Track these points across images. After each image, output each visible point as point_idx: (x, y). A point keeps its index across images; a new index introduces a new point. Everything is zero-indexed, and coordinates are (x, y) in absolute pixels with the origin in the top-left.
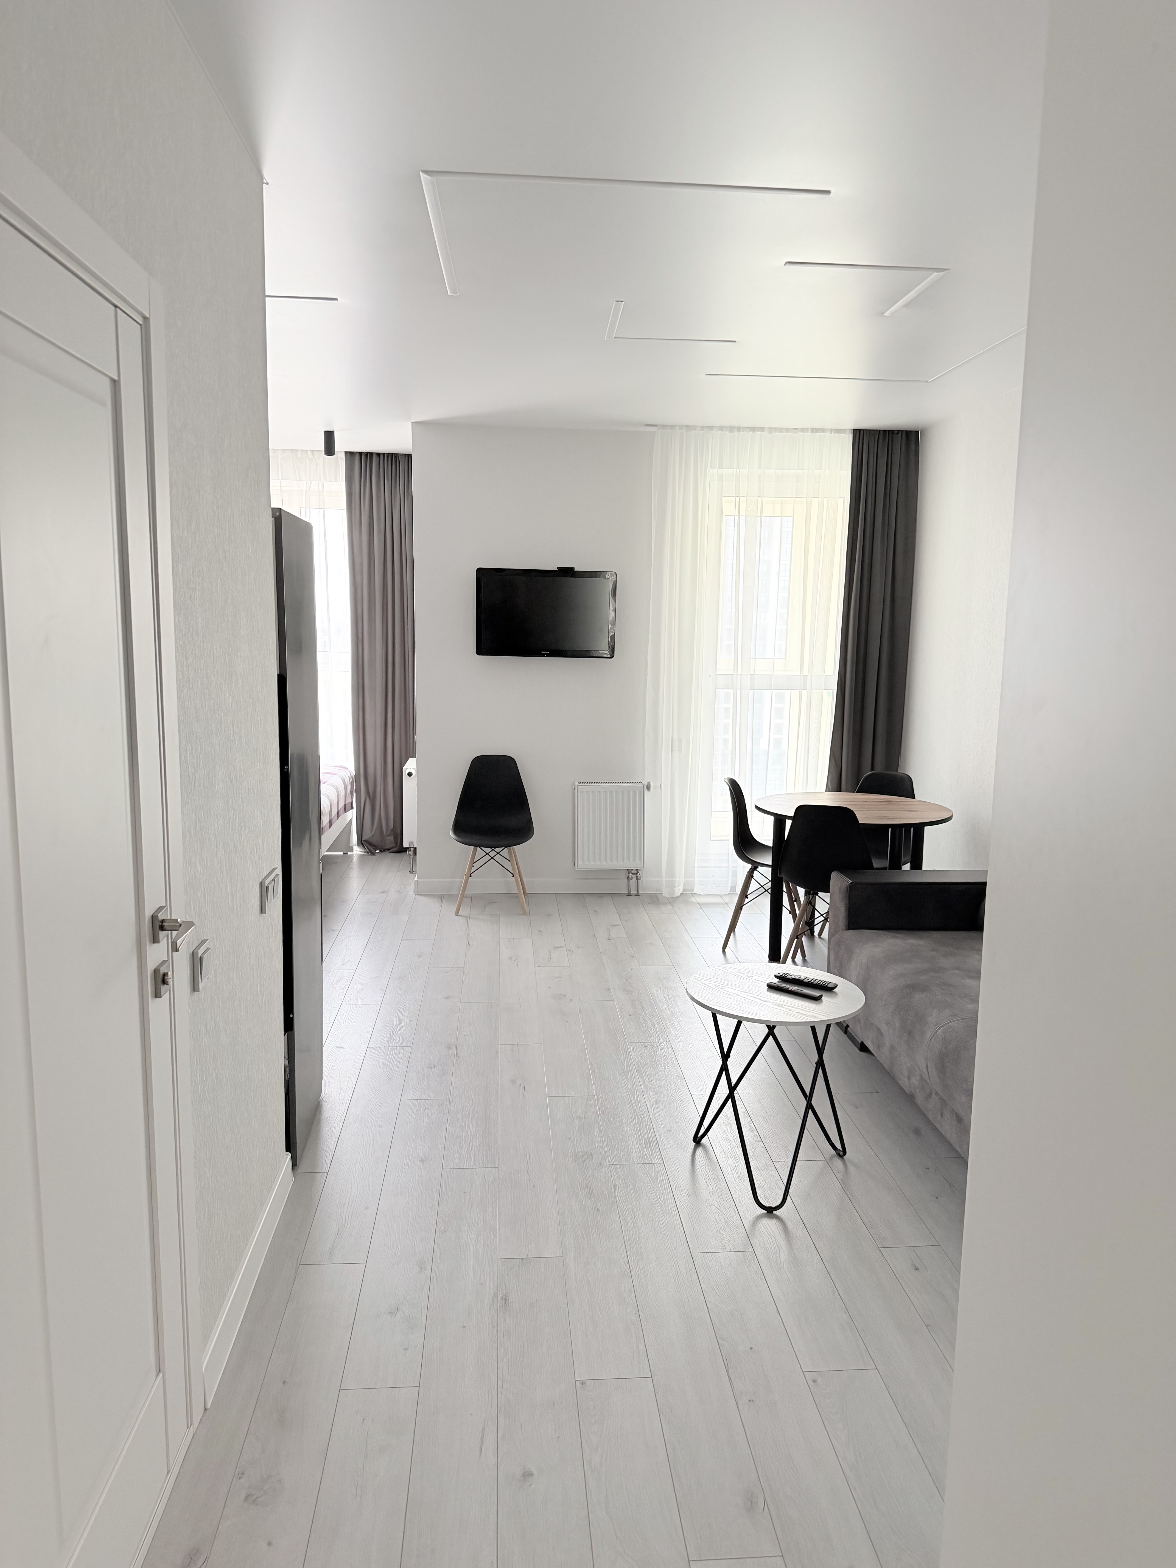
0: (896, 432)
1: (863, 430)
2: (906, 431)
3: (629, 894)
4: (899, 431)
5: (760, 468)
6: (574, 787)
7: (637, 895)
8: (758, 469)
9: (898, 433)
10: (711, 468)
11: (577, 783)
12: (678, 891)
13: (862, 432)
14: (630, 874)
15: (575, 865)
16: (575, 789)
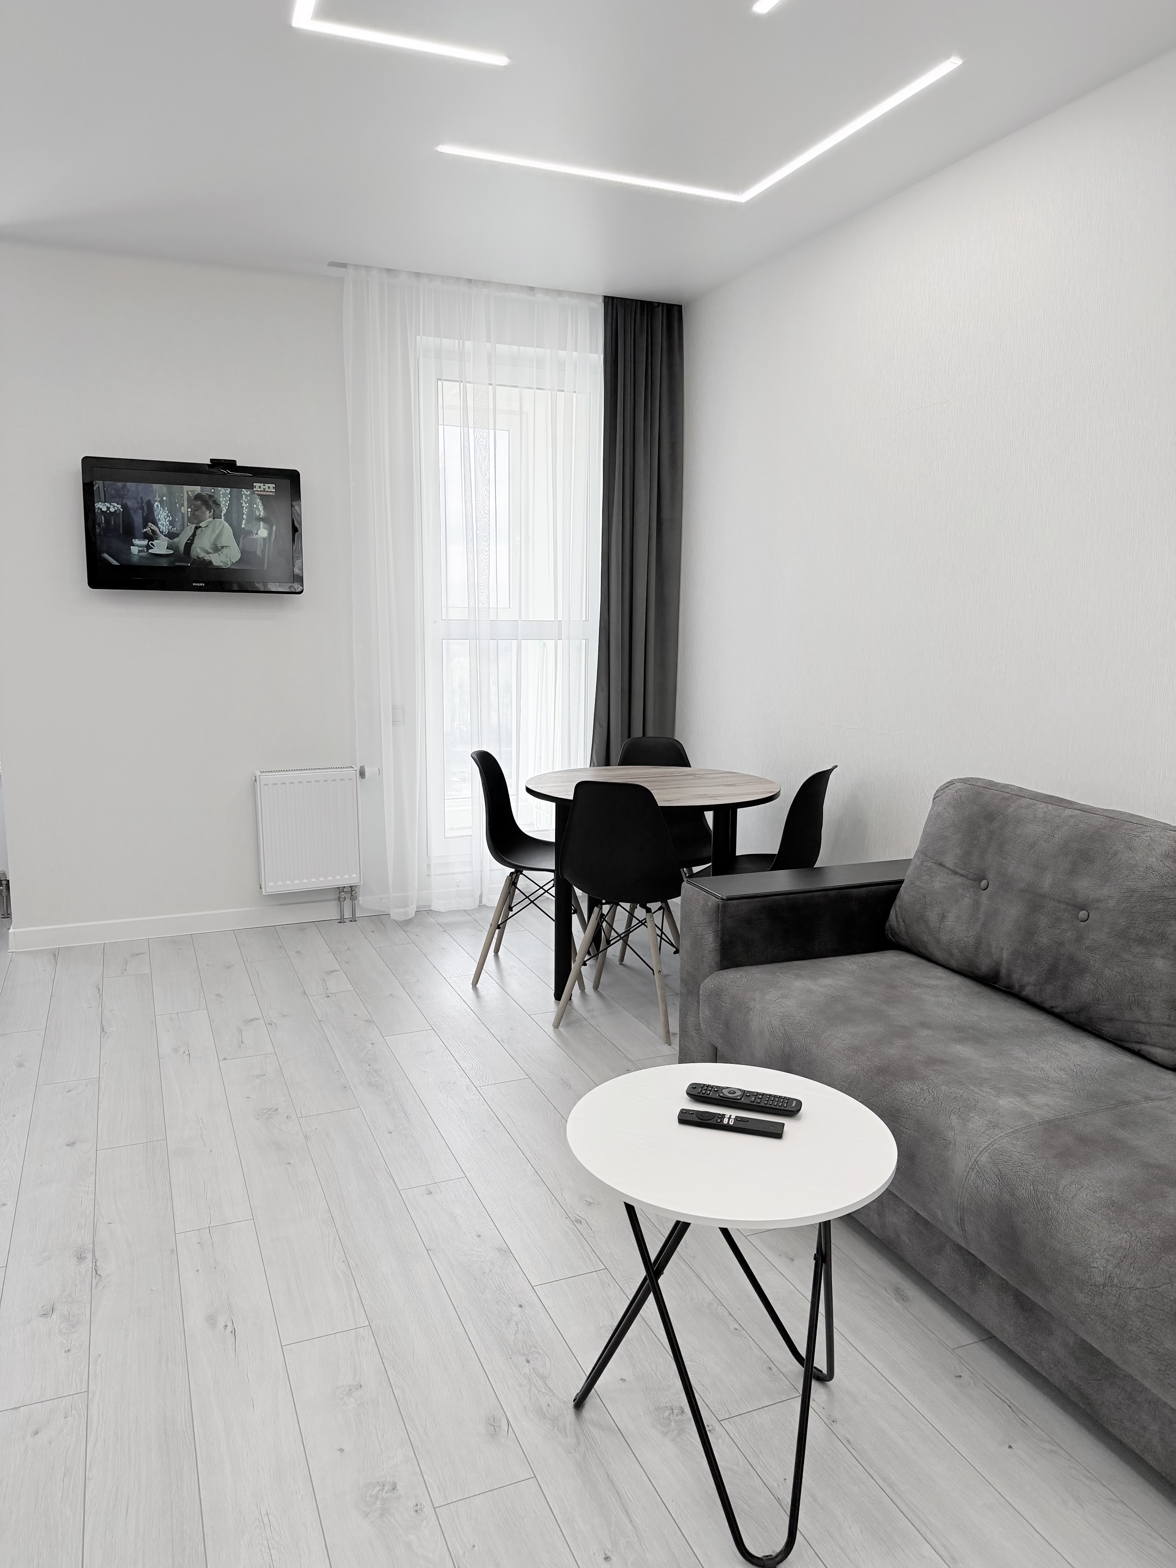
0: (656, 305)
1: (617, 298)
2: (668, 305)
3: (342, 921)
4: (659, 304)
5: (489, 341)
6: (254, 778)
7: (353, 919)
8: (487, 342)
9: (658, 307)
10: (423, 336)
11: (258, 773)
12: (412, 911)
13: (615, 300)
14: (342, 893)
15: (261, 888)
16: (256, 781)
